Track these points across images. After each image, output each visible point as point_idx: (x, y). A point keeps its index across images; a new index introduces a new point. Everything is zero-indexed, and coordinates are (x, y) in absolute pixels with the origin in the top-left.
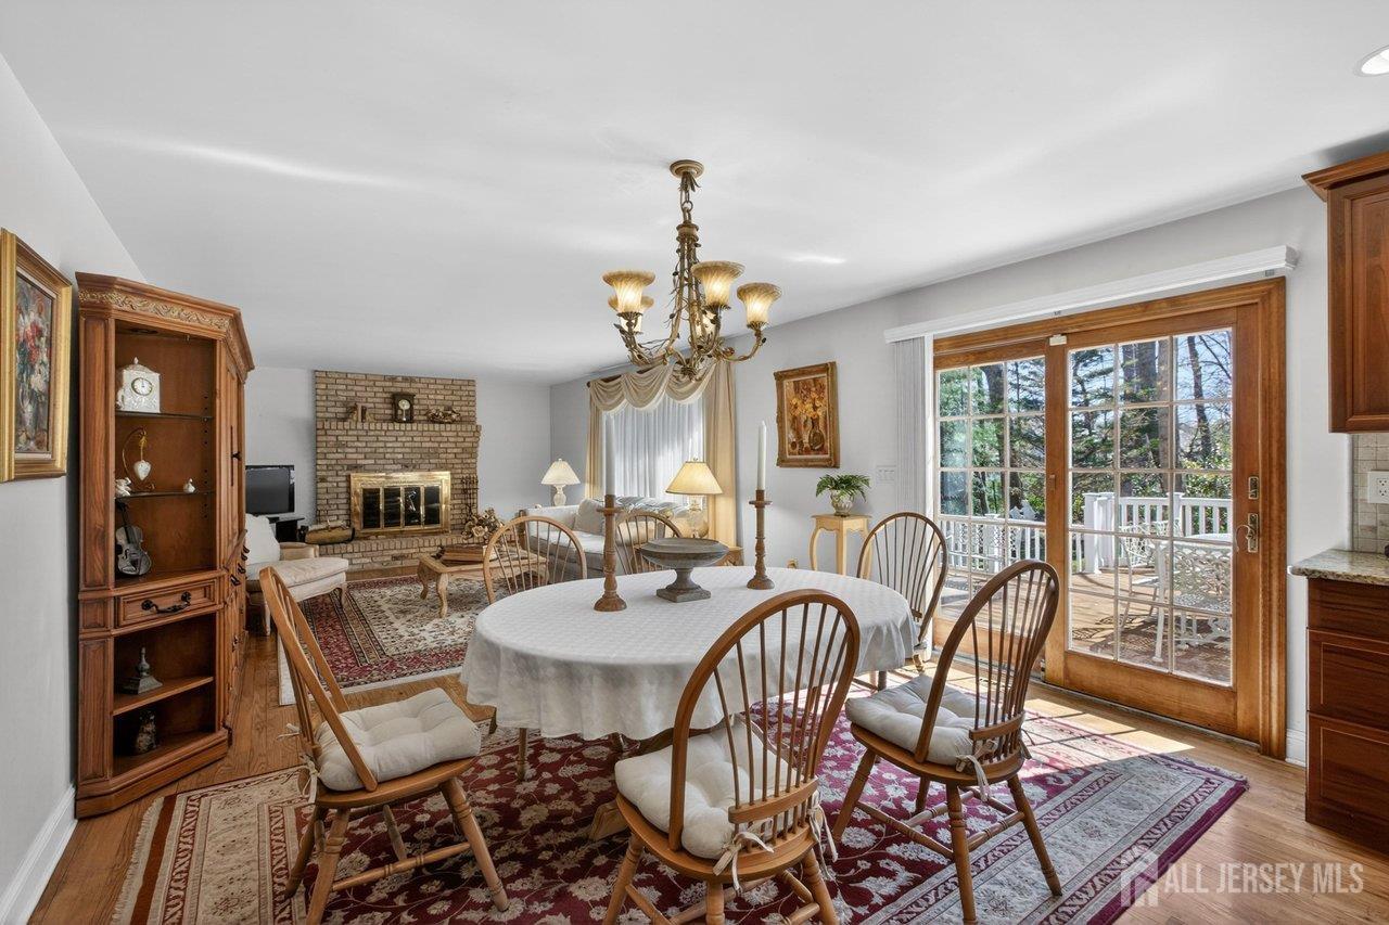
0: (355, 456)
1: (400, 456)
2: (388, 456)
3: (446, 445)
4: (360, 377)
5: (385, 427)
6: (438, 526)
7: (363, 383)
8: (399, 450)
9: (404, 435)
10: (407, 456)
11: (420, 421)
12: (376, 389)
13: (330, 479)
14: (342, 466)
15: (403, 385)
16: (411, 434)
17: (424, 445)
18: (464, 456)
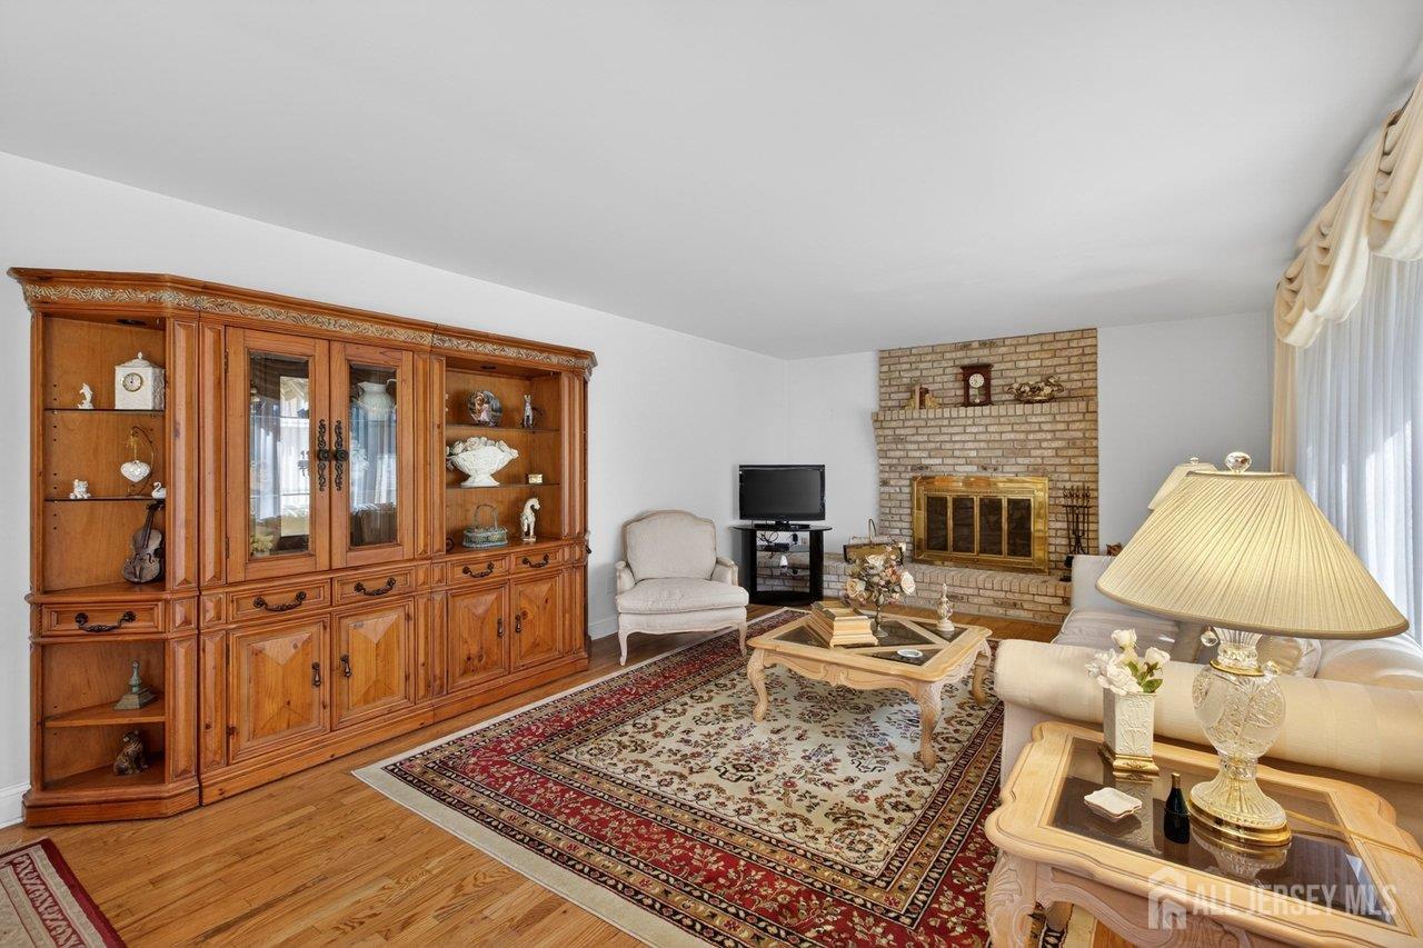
0: (917, 454)
1: (973, 454)
2: (957, 453)
3: (1039, 436)
4: (926, 350)
5: (947, 414)
6: (1027, 560)
7: (929, 358)
8: (970, 445)
9: (974, 424)
10: (983, 453)
11: (1003, 402)
12: (944, 364)
13: (892, 482)
14: (906, 466)
15: (981, 352)
16: (984, 421)
17: (1004, 437)
18: (1071, 452)
